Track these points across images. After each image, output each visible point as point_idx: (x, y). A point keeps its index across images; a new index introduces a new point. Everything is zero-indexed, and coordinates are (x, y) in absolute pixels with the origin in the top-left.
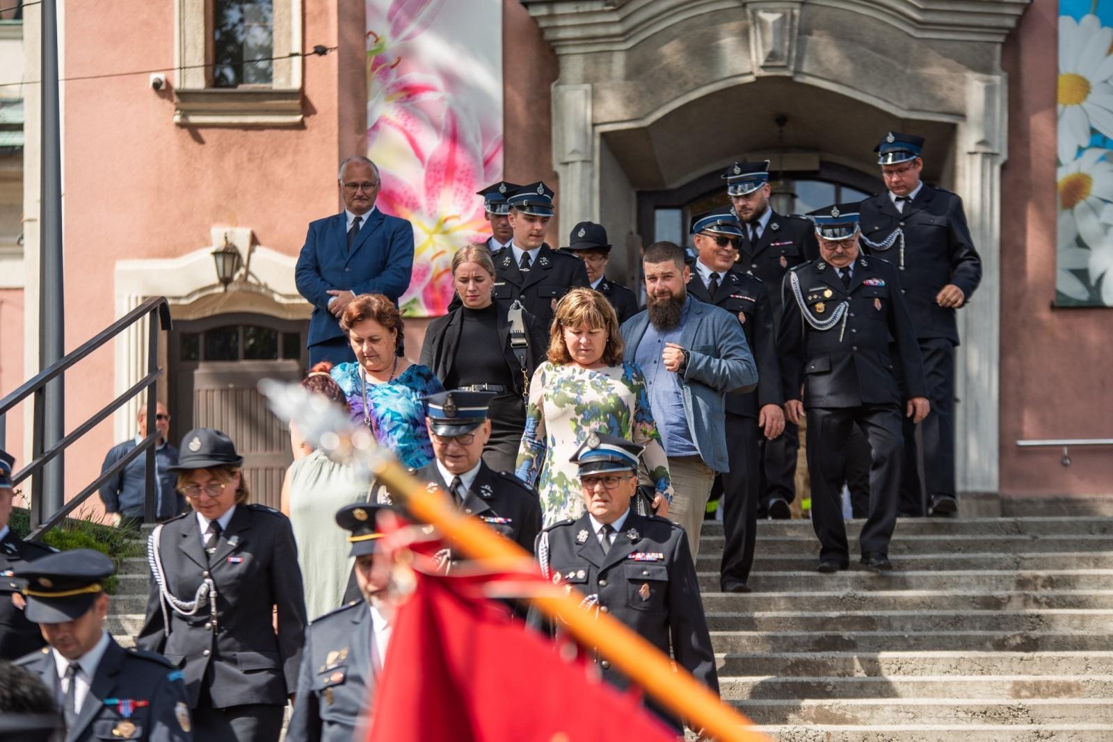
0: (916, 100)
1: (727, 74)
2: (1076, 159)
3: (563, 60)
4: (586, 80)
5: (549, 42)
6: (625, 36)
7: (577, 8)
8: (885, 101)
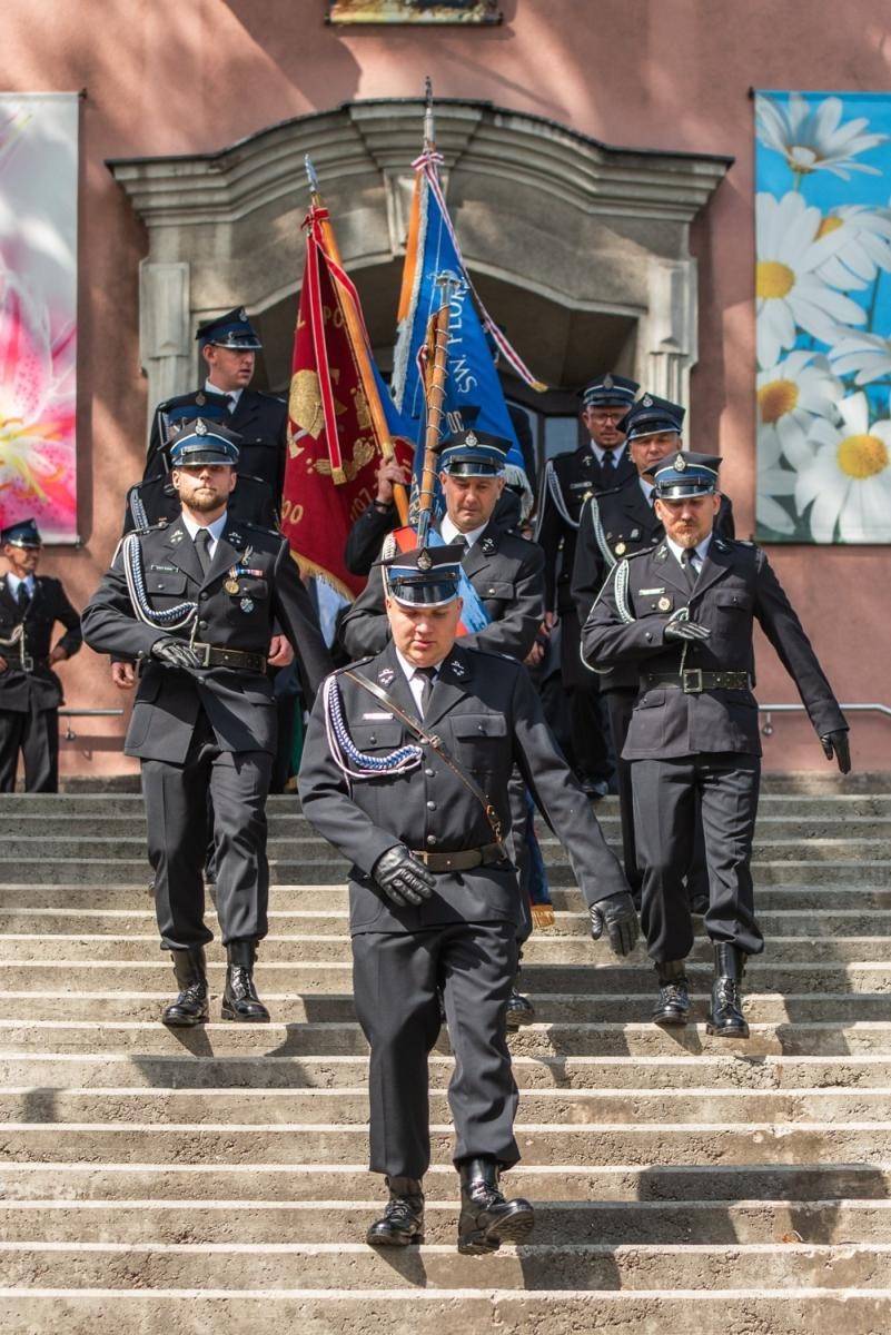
0: (589, 288)
1: (359, 252)
2: (778, 363)
3: (153, 234)
4: (182, 258)
5: (138, 211)
6: (233, 204)
7: (175, 170)
8: (552, 288)
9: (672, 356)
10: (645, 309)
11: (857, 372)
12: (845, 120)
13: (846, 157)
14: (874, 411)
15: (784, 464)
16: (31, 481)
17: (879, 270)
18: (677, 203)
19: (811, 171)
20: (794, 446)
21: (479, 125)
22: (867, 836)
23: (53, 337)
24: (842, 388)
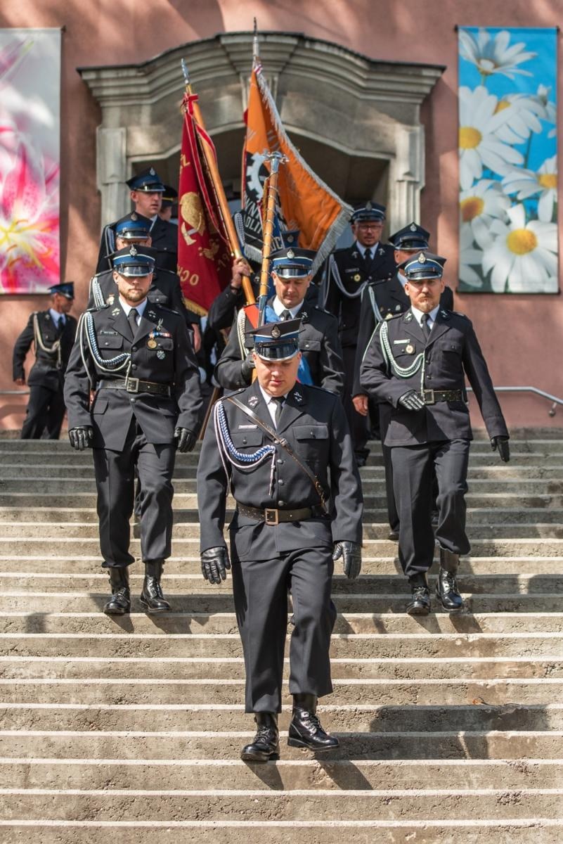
0: (361, 142)
1: (225, 121)
2: (473, 186)
3: (104, 110)
4: (122, 125)
5: (96, 98)
6: (151, 94)
7: (118, 74)
8: (340, 143)
9: (410, 183)
10: (393, 154)
11: (518, 192)
12: (512, 43)
13: (512, 66)
14: (529, 215)
15: (476, 246)
16: (33, 257)
17: (532, 132)
18: (412, 93)
19: (491, 74)
20: (482, 236)
21: (296, 47)
22: (524, 465)
23: (45, 173)
24: (510, 202)
